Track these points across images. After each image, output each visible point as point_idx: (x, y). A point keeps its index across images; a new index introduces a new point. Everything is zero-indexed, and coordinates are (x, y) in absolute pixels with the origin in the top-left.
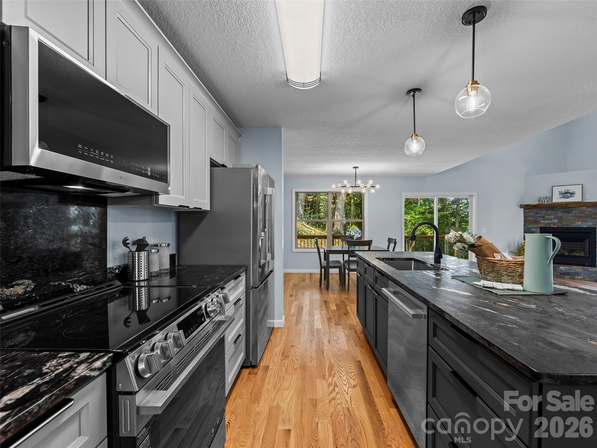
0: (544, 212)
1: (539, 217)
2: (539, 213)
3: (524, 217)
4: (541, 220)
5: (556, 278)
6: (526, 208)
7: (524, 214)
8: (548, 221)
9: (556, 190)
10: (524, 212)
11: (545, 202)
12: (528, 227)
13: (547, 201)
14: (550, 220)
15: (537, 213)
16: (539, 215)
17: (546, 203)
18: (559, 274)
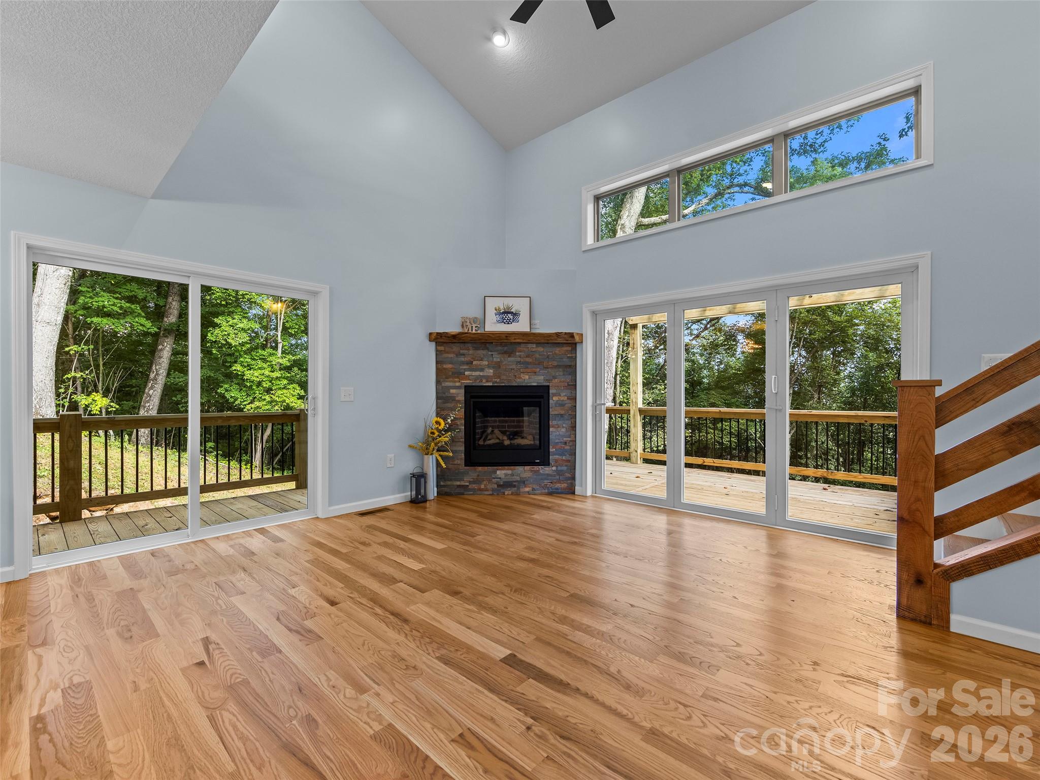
0: (471, 352)
1: (463, 363)
2: (464, 355)
3: (437, 363)
4: (465, 370)
5: (490, 497)
6: (441, 340)
7: (436, 354)
8: (477, 373)
9: (492, 305)
10: (437, 351)
11: (472, 331)
12: (443, 385)
13: (476, 327)
14: (482, 370)
15: (459, 355)
16: (462, 359)
17: (474, 331)
18: (496, 486)
